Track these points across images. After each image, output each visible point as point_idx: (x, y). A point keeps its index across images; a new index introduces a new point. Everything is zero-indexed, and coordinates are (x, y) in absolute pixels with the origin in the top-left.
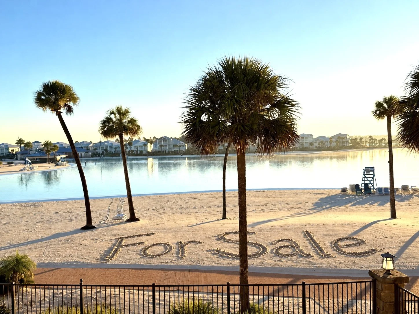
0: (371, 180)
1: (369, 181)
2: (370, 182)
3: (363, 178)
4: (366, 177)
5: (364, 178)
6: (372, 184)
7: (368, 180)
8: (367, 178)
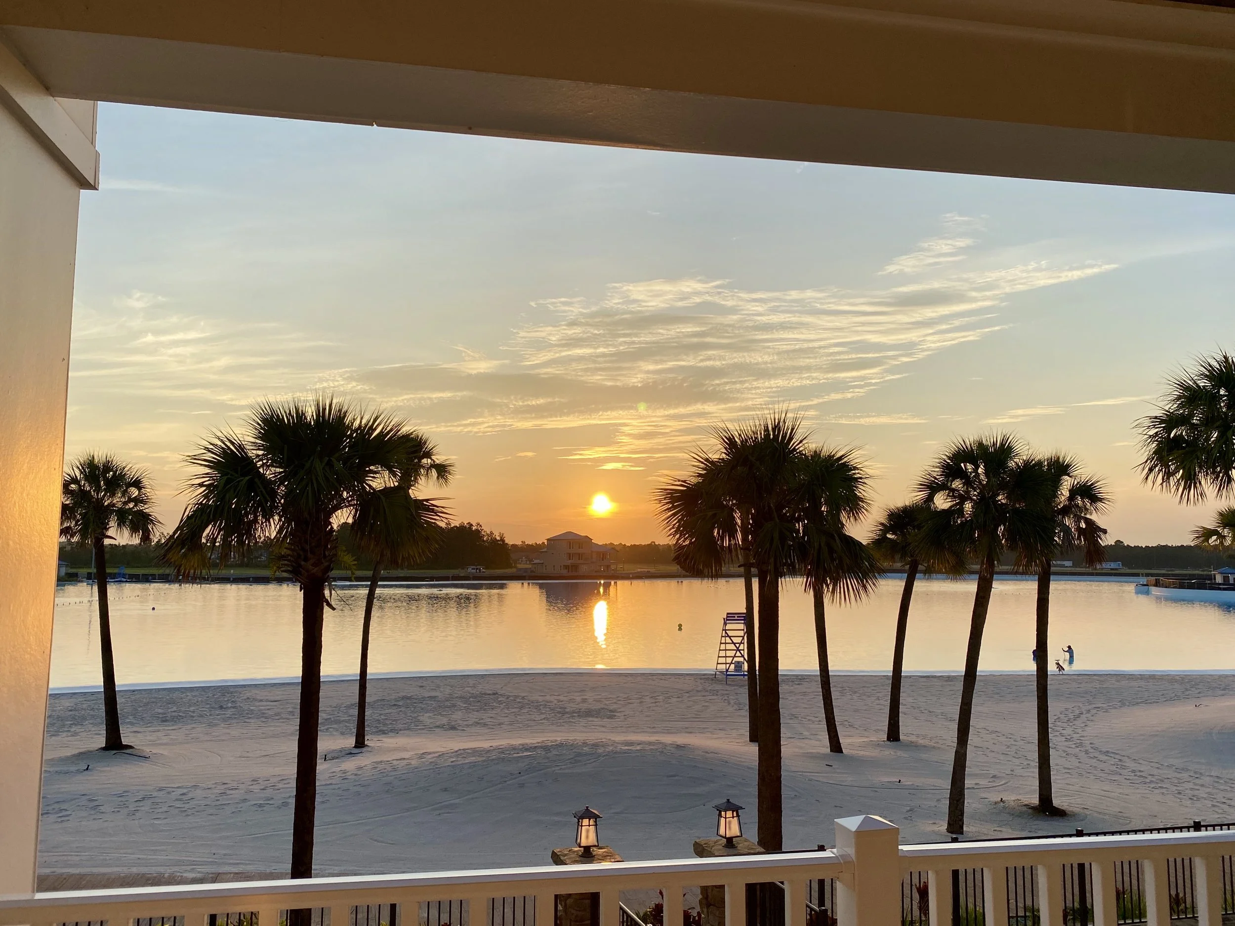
0: (740, 644)
1: (735, 644)
2: (738, 648)
3: (722, 636)
4: (728, 636)
5: (725, 637)
6: (742, 652)
7: (733, 643)
8: (730, 637)
